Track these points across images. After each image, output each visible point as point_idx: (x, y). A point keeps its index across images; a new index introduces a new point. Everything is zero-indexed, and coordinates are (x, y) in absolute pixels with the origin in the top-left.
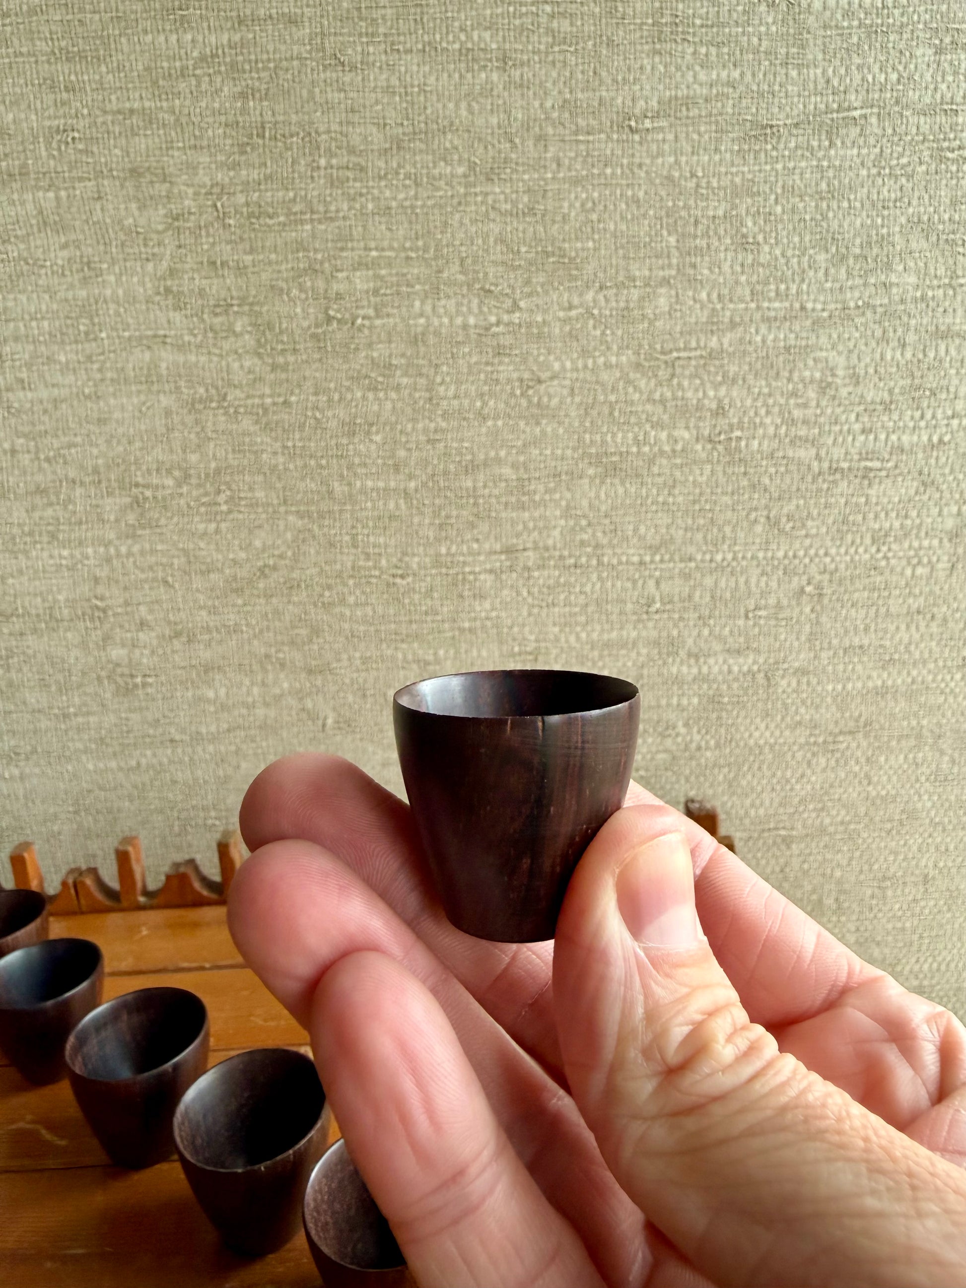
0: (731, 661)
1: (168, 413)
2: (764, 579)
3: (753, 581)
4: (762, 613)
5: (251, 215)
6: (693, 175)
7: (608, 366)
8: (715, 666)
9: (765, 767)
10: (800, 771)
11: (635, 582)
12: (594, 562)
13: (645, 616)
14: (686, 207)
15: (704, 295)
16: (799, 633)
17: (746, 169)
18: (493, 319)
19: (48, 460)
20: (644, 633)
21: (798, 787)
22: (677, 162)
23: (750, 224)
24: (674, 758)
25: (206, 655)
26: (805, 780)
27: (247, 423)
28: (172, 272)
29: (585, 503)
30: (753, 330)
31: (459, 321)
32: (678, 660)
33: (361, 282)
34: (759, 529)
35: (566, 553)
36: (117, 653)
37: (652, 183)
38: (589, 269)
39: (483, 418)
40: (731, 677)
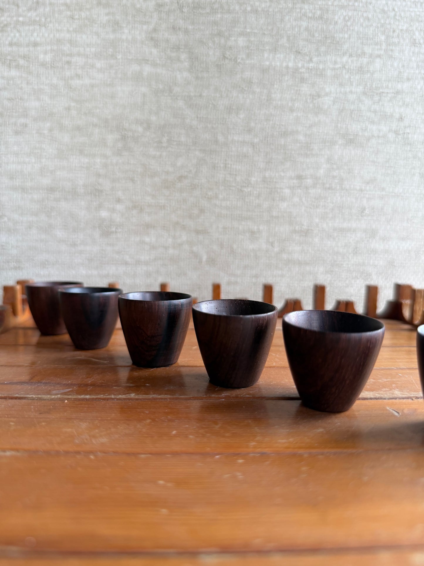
1: (144, 95)
6: (394, 10)
7: (351, 92)
14: (390, 24)
15: (396, 64)
17: (416, 10)
18: (300, 65)
19: (85, 114)
22: (387, 4)
23: (417, 34)
27: (181, 103)
30: (416, 83)
31: (284, 64)
36: (104, 214)
37: (375, 11)
38: (346, 46)
39: (292, 110)
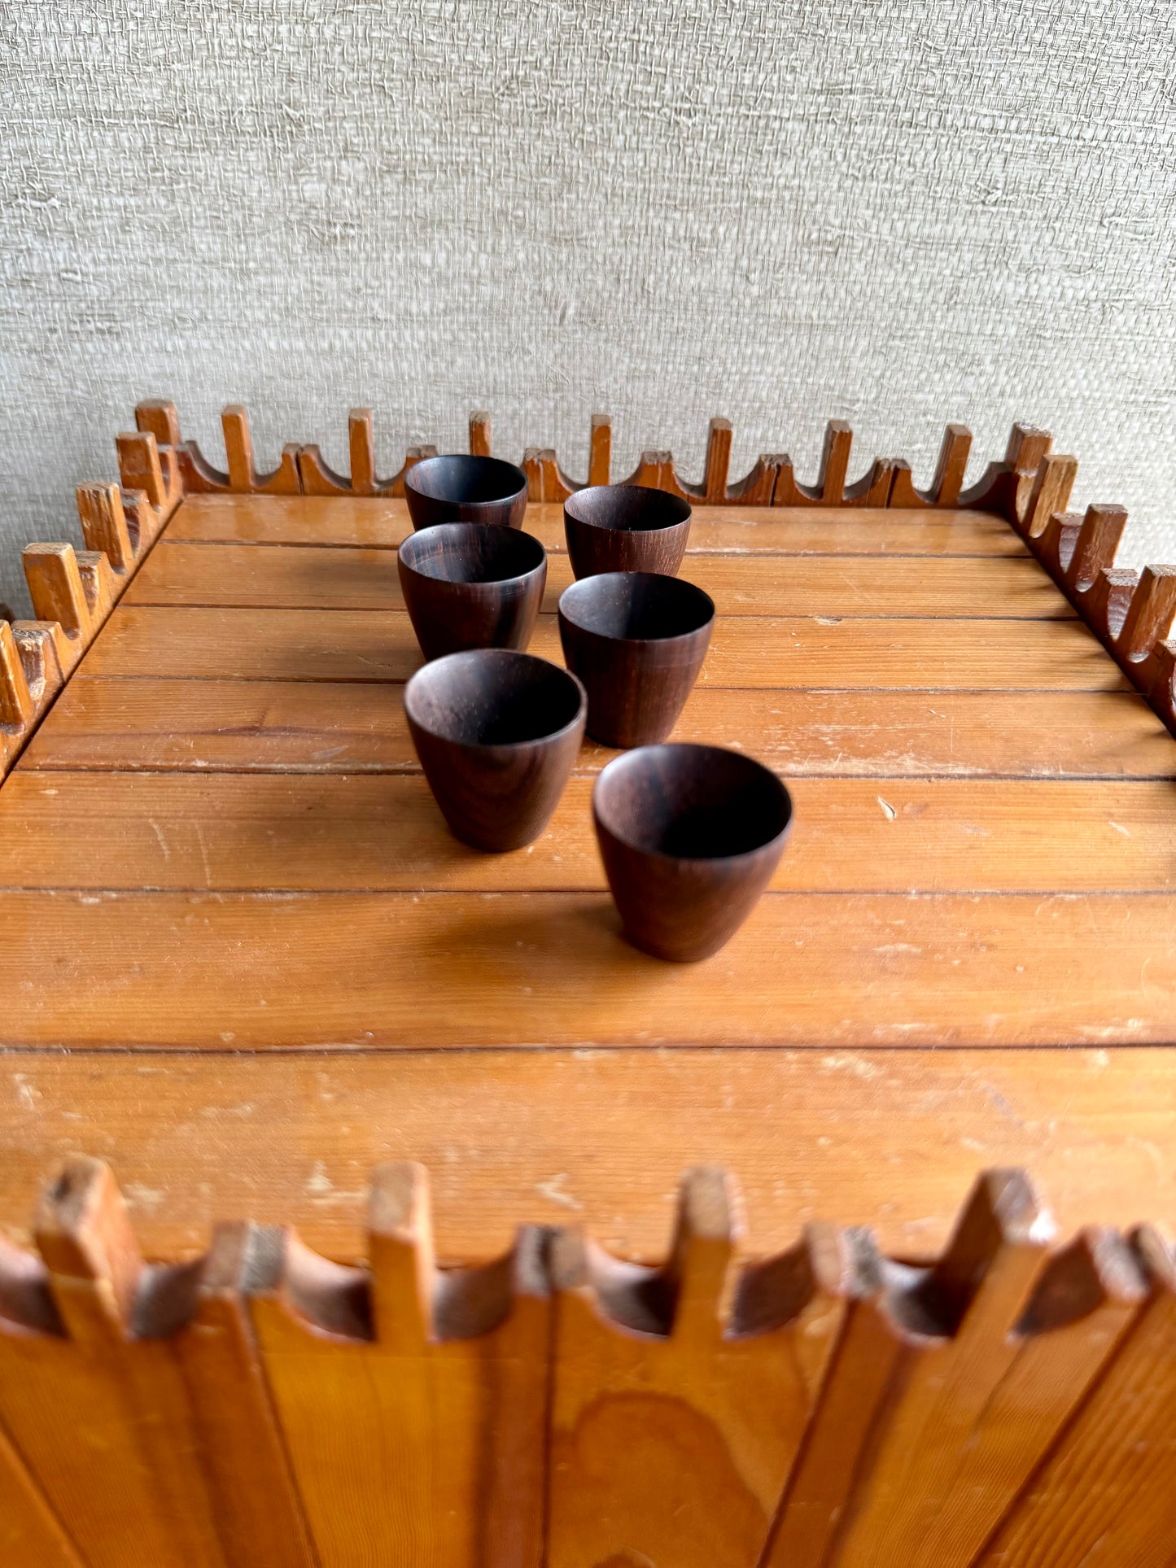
0: (1067, 283)
2: (1136, 172)
3: (1122, 172)
4: (1121, 220)
8: (1046, 286)
9: (1070, 426)
10: (1108, 436)
11: (978, 157)
12: (934, 121)
13: (980, 207)
16: (1156, 253)
20: (973, 232)
21: (1100, 455)
24: (971, 403)
25: (426, 202)
26: (1111, 447)
29: (941, 29)
32: (1006, 273)
34: (1147, 98)
35: (902, 103)
40: (1062, 304)
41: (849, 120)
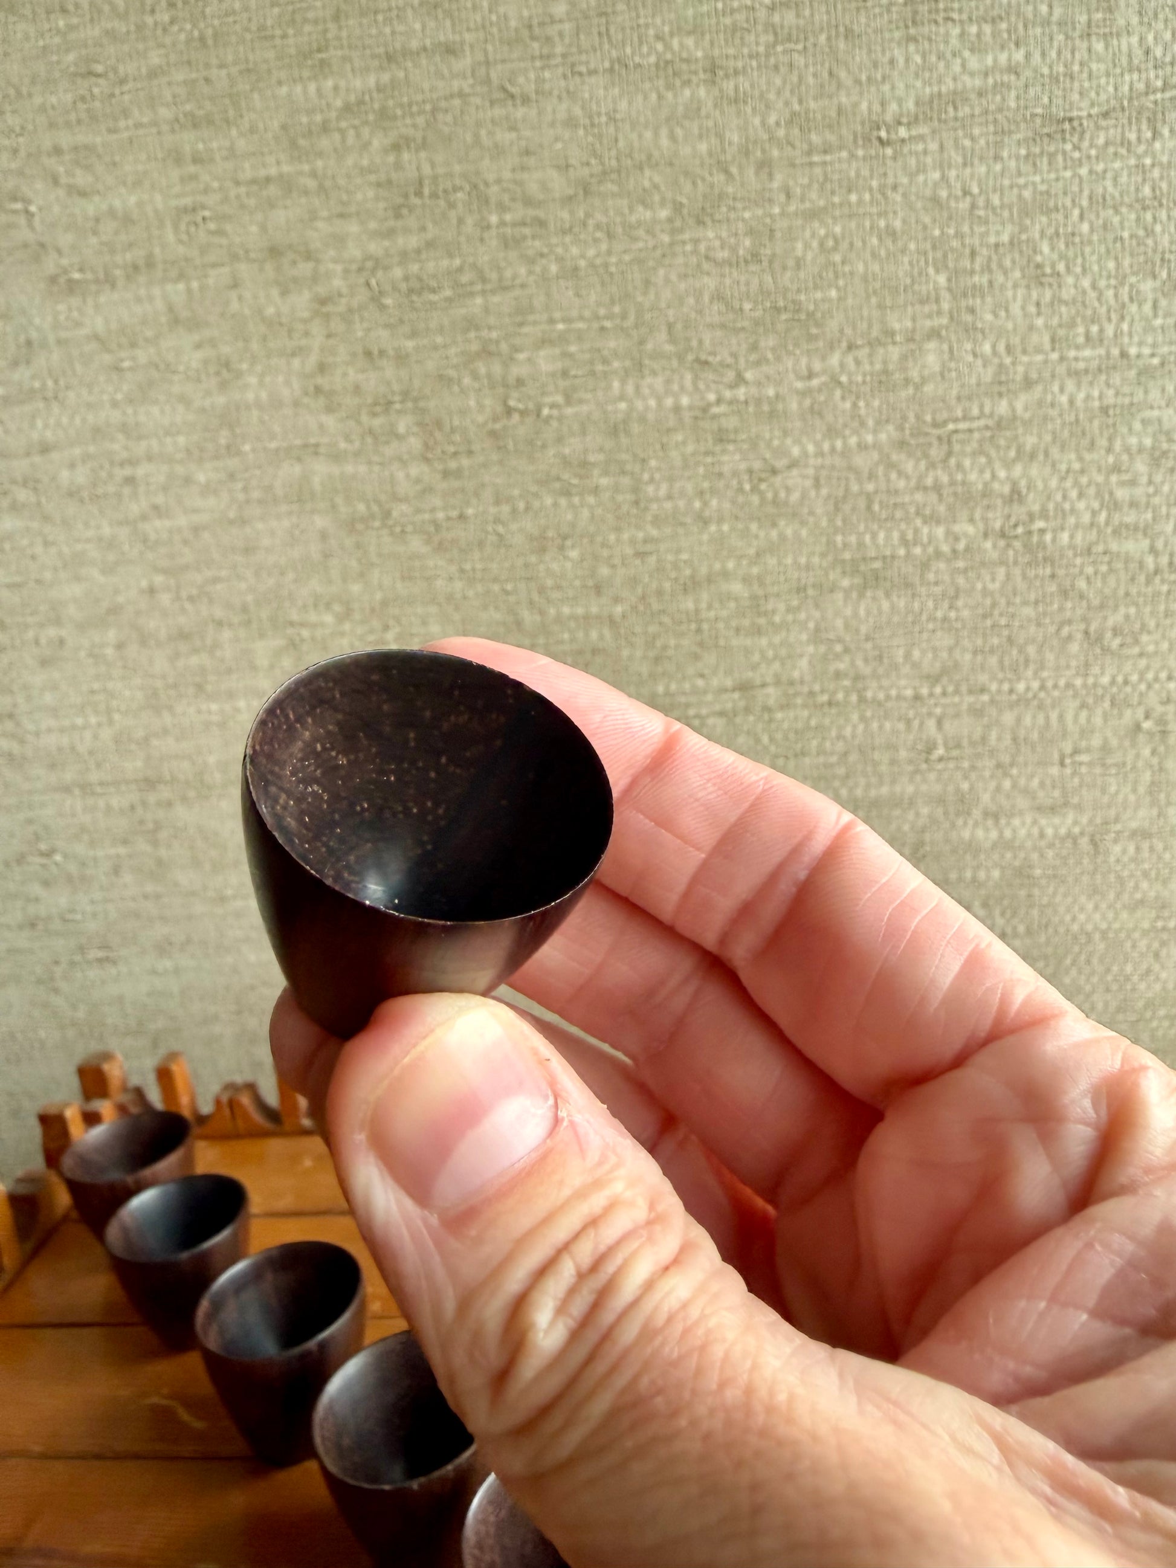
0: (1043, 822)
1: (324, 536)
2: (1084, 714)
3: (1069, 717)
4: (1084, 758)
5: (411, 291)
6: (966, 192)
7: (862, 447)
8: (1021, 827)
9: (1095, 961)
10: (1144, 966)
11: (908, 722)
12: (854, 698)
13: (924, 766)
14: (959, 235)
15: (987, 348)
16: (1136, 782)
17: (1038, 179)
18: (712, 397)
19: (191, 599)
20: (924, 788)
21: (1142, 986)
22: (944, 178)
23: (1046, 249)
26: (1152, 977)
27: (416, 544)
28: (322, 368)
29: (839, 623)
30: (1056, 388)
31: (669, 402)
32: (971, 822)
33: (546, 362)
34: (1074, 648)
35: (817, 688)
37: (911, 208)
38: (833, 325)
39: (704, 521)
40: (1043, 843)
41: (767, 709)
